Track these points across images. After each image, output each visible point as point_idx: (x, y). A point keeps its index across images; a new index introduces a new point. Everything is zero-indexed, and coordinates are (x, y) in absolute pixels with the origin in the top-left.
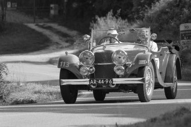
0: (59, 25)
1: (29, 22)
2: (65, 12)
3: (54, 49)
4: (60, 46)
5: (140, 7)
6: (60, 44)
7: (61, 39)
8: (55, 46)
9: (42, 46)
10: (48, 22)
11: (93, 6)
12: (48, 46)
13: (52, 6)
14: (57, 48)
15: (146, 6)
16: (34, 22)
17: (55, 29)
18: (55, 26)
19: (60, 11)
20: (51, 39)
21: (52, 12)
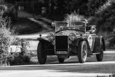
0: (47, 19)
1: (30, 17)
2: (50, 11)
3: (44, 32)
4: (48, 30)
5: (91, 9)
6: (48, 29)
7: (48, 27)
8: (45, 30)
9: (38, 30)
10: (41, 17)
11: (66, 8)
12: (41, 30)
13: (43, 8)
14: (46, 31)
15: (96, 8)
16: (33, 17)
17: (45, 21)
18: (45, 19)
19: (47, 11)
20: (43, 26)
21: (43, 12)
